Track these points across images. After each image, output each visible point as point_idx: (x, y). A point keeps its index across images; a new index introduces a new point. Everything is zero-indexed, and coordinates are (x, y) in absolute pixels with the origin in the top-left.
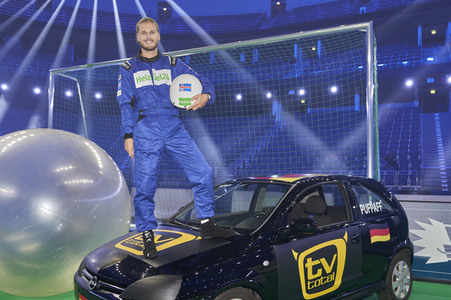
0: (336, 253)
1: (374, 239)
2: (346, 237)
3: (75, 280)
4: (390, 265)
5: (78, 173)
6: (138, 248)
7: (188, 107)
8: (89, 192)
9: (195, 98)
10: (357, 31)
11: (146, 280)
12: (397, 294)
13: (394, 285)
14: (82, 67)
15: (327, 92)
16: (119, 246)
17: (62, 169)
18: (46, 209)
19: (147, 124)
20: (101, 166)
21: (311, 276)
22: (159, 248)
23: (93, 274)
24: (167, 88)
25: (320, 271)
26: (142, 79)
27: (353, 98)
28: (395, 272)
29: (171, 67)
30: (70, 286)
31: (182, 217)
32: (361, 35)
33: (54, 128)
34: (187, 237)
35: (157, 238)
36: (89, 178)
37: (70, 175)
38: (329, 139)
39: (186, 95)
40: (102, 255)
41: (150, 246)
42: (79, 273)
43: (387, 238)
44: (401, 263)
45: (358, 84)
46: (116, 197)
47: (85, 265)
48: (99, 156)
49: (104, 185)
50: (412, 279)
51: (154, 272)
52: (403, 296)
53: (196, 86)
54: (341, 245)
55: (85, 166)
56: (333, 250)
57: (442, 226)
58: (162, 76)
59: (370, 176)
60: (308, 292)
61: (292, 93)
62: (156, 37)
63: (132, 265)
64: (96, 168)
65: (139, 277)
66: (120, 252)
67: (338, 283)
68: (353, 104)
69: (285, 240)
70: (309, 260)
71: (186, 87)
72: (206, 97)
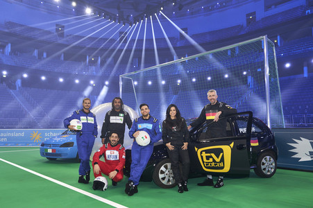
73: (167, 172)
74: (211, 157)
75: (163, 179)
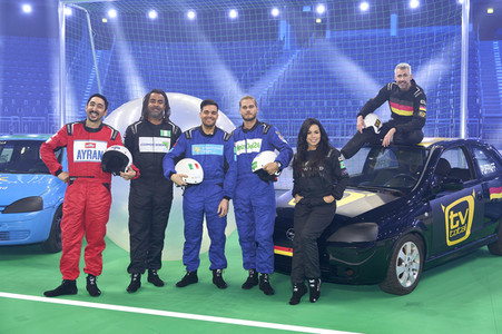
0: (468, 207)
1: (492, 196)
2: (474, 195)
21: (452, 227)
25: (458, 223)
60: (450, 239)
70: (452, 212)
73: (407, 262)
75: (401, 275)
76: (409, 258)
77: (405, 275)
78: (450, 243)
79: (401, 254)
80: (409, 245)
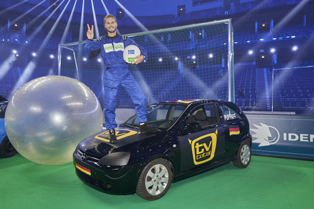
0: (211, 140)
1: (231, 133)
2: (216, 132)
3: (74, 156)
4: (239, 146)
5: (75, 99)
6: (107, 138)
7: (133, 63)
8: (81, 109)
9: (137, 57)
10: (223, 24)
11: (111, 155)
12: (243, 162)
13: (242, 157)
14: (76, 43)
15: (207, 56)
16: (96, 137)
17: (65, 97)
18: (58, 118)
19: (111, 72)
20: (87, 96)
21: (198, 153)
22: (118, 138)
23: (83, 152)
24: (121, 53)
25: (203, 150)
26: (108, 48)
27: (221, 59)
28: (242, 150)
29: (124, 41)
30: (71, 159)
31: (130, 122)
32: (225, 26)
33: (61, 75)
34: (133, 133)
35: (117, 133)
36: (80, 102)
37: (70, 100)
38: (208, 82)
39: (132, 56)
40: (88, 142)
41: (113, 137)
42: (76, 152)
43: (238, 133)
44: (245, 146)
45: (224, 52)
46: (95, 113)
47: (79, 148)
48: (86, 91)
49: (89, 106)
50: (251, 154)
51: (115, 150)
52: (246, 163)
53: (137, 51)
54: (214, 136)
55: (78, 95)
56: (210, 139)
57: (267, 127)
58: (119, 46)
59: (230, 100)
60: (197, 161)
61: (188, 57)
62: (115, 25)
63: (104, 147)
64: (84, 96)
65: (108, 153)
66: (98, 141)
67: (212, 156)
68: (221, 63)
69: (185, 134)
70: (197, 144)
71: (132, 52)
72: (142, 57)
73: (155, 178)
74: (203, 147)
75: (151, 188)
76: (157, 175)
77: (155, 187)
78: (196, 163)
79: (150, 174)
80: (157, 167)
